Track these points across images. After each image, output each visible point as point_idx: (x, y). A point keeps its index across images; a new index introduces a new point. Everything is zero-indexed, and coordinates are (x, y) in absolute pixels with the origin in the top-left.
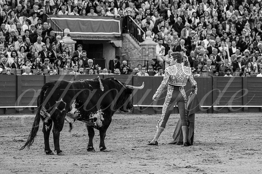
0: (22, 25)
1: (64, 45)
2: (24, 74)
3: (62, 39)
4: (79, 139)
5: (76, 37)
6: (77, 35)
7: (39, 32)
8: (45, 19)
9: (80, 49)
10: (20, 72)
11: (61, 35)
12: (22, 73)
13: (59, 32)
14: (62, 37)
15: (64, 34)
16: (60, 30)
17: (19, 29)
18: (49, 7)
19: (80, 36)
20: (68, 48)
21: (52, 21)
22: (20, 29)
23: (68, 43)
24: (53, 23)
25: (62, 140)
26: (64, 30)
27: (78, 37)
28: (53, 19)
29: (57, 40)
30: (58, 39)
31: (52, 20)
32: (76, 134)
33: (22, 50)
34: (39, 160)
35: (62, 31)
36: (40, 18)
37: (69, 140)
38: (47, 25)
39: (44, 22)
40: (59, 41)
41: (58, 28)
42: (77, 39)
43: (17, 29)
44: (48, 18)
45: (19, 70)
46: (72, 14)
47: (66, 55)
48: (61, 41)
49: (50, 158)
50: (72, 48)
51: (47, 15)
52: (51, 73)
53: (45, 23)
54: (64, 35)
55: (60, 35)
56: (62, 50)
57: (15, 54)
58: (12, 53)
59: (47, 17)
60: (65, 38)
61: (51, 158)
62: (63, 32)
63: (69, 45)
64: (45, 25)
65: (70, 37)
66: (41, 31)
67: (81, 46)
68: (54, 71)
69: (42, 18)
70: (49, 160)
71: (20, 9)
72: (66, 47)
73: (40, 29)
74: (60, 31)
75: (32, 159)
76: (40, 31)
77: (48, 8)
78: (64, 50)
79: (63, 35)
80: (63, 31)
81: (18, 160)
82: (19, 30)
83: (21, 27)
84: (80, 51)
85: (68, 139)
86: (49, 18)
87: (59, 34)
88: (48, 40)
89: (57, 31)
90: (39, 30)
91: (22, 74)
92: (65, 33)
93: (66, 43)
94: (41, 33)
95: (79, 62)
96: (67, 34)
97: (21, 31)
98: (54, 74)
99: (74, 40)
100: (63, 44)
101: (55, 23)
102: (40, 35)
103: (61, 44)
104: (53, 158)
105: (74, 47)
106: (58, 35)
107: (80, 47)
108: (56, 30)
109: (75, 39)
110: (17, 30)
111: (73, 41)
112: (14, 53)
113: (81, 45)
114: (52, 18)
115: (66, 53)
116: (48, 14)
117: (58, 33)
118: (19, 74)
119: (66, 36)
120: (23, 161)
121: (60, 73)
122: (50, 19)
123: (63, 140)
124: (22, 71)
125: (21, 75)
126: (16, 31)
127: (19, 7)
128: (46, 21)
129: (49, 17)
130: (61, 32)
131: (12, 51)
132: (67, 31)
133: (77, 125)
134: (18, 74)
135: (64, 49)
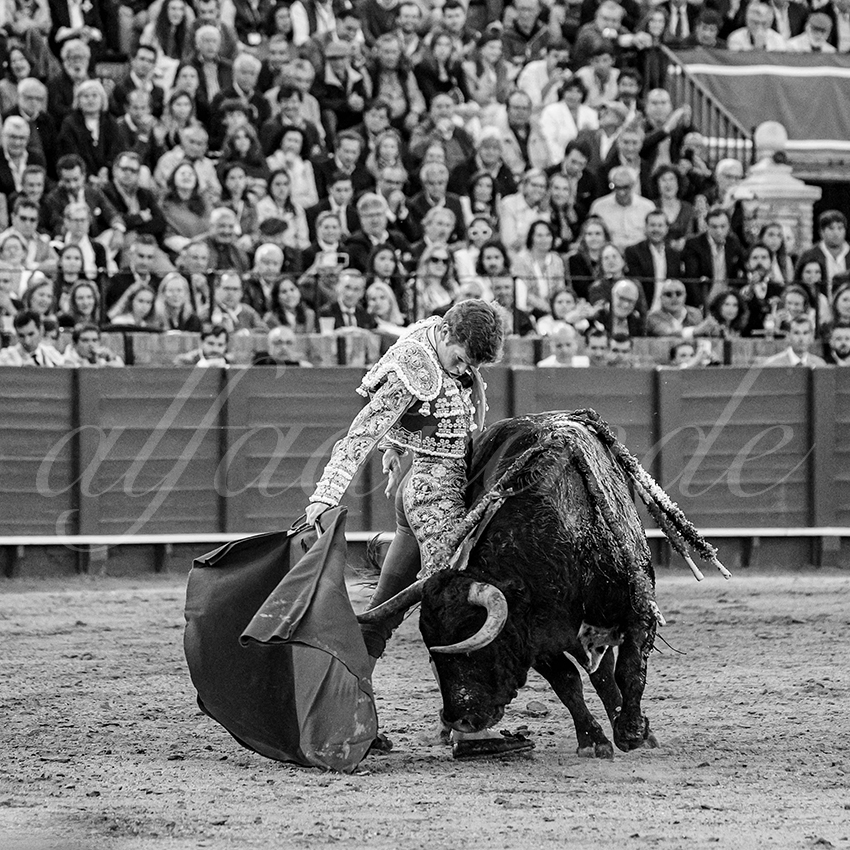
0: (541, 109)
1: (756, 211)
2: (551, 362)
3: (743, 177)
4: (836, 707)
5: (817, 167)
6: (823, 158)
7: (626, 142)
8: (657, 75)
9: (836, 237)
10: (529, 353)
11: (740, 154)
12: (537, 358)
13: (731, 143)
14: (745, 169)
15: (754, 150)
16: (736, 133)
17: (522, 131)
18: (683, 9)
19: (841, 163)
20: (774, 225)
21: (692, 84)
22: (528, 128)
23: (777, 201)
24: (701, 93)
25: (748, 709)
26: (753, 130)
27: (831, 165)
28: (697, 75)
29: (721, 186)
30: (727, 181)
31: (695, 80)
32: (818, 678)
33: (536, 239)
34: (627, 815)
35: (744, 138)
36: (632, 70)
37: (788, 710)
38: (663, 103)
39: (652, 87)
40: (730, 191)
41: (727, 120)
42: (827, 175)
43: (514, 128)
44: (671, 70)
45: (522, 344)
46: (802, 43)
47: (766, 263)
48: (741, 191)
49: (686, 806)
50: (800, 225)
51: (666, 49)
52: (684, 355)
53: (655, 94)
54: (758, 154)
55: (735, 158)
56: (748, 239)
57: (497, 257)
58: (481, 256)
59: (665, 61)
60: (760, 173)
61: (691, 805)
62: (753, 140)
63: (784, 211)
64: (655, 103)
65: (789, 169)
66: (639, 136)
67: (838, 220)
68: (700, 350)
69: (641, 70)
70: (681, 815)
71: (530, 24)
72: (768, 222)
73: (633, 128)
74: (736, 138)
75: (591, 810)
76: (629, 136)
77: (679, 13)
78: (756, 241)
79: (748, 155)
80: (748, 134)
81: (520, 813)
82: (522, 133)
83: (533, 118)
84: (833, 246)
85: (779, 708)
86: (678, 70)
87: (730, 154)
88: (668, 184)
89: (718, 136)
90: (628, 130)
91: (542, 364)
92: (763, 148)
93: (765, 200)
94: (639, 146)
95: (840, 301)
96: (771, 153)
97: (533, 136)
98: (700, 364)
99: (808, 182)
100: (749, 208)
101: (707, 93)
102: (632, 156)
103: (739, 205)
104: (704, 807)
105: (808, 222)
106: (725, 156)
107: (835, 225)
108: (713, 131)
109: (813, 175)
110: (510, 135)
111: (800, 186)
112: (492, 252)
113: (840, 215)
114: (691, 69)
115: (764, 252)
116: (676, 45)
117: (726, 149)
118: (524, 361)
119: (764, 163)
120: (547, 820)
121: (734, 358)
122: (683, 74)
123: (752, 710)
124: (538, 350)
125: (531, 368)
126: (508, 141)
127: (524, 9)
128: (660, 82)
129: (675, 64)
130: (740, 143)
131: (481, 244)
132: (771, 134)
133: (828, 634)
134: (517, 361)
135: (756, 231)
